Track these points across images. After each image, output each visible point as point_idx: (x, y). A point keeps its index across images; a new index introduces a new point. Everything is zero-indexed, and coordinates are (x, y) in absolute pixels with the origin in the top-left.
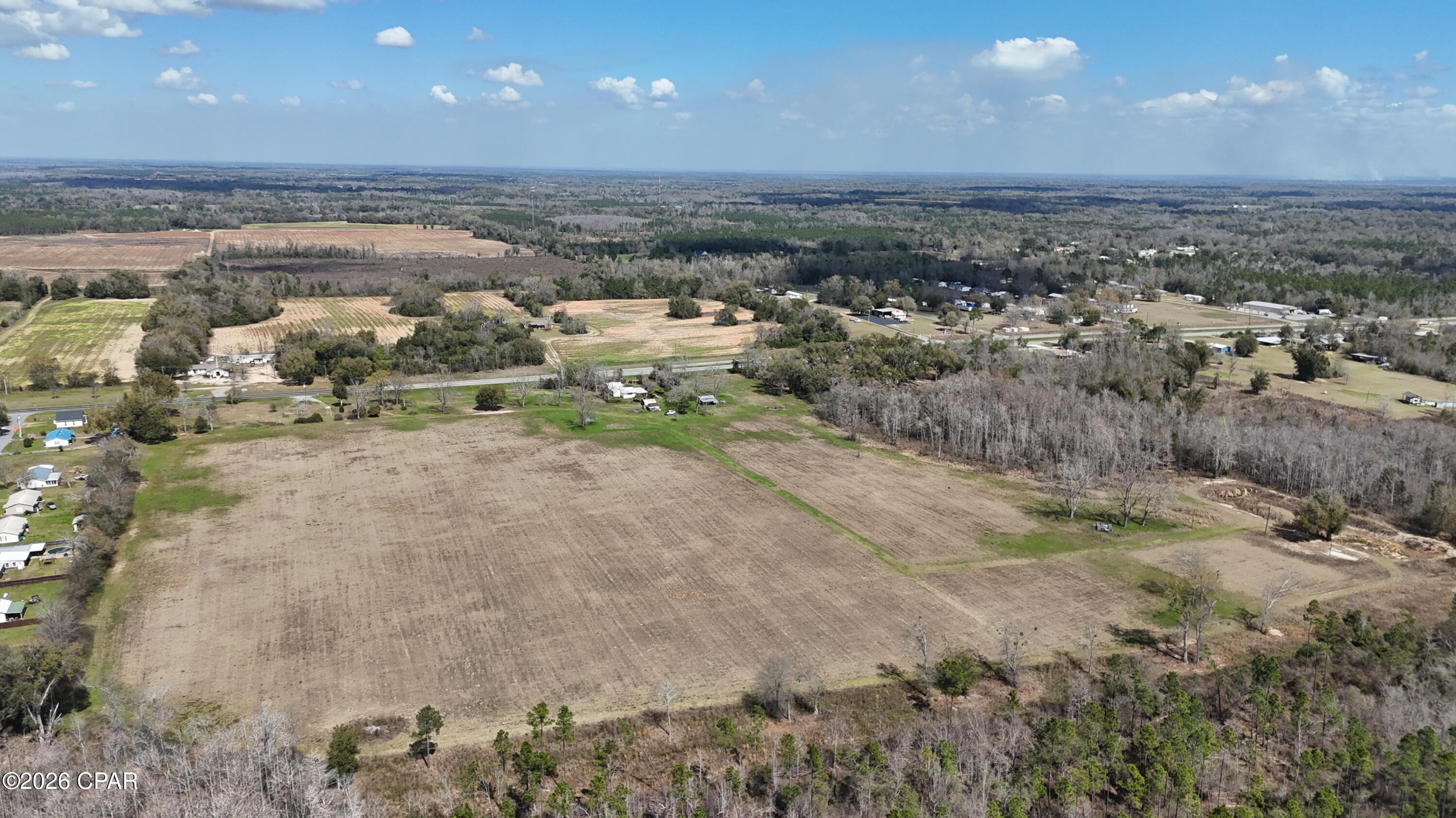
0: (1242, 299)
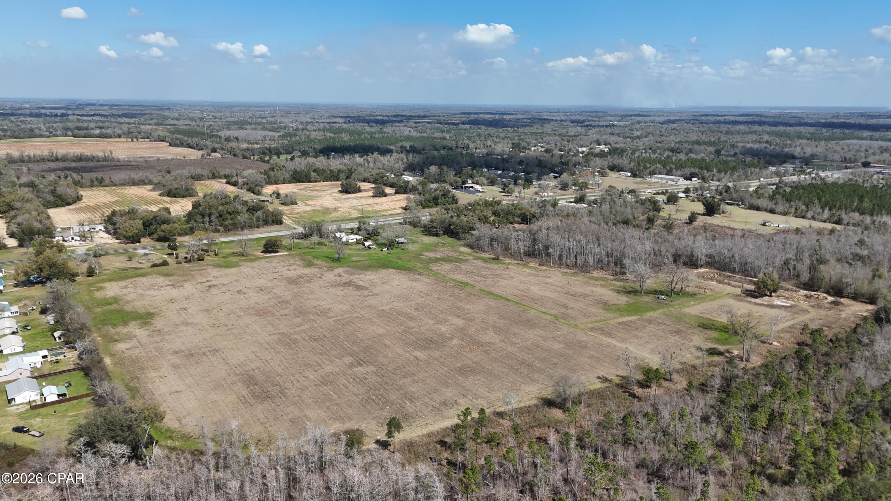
0: (652, 173)
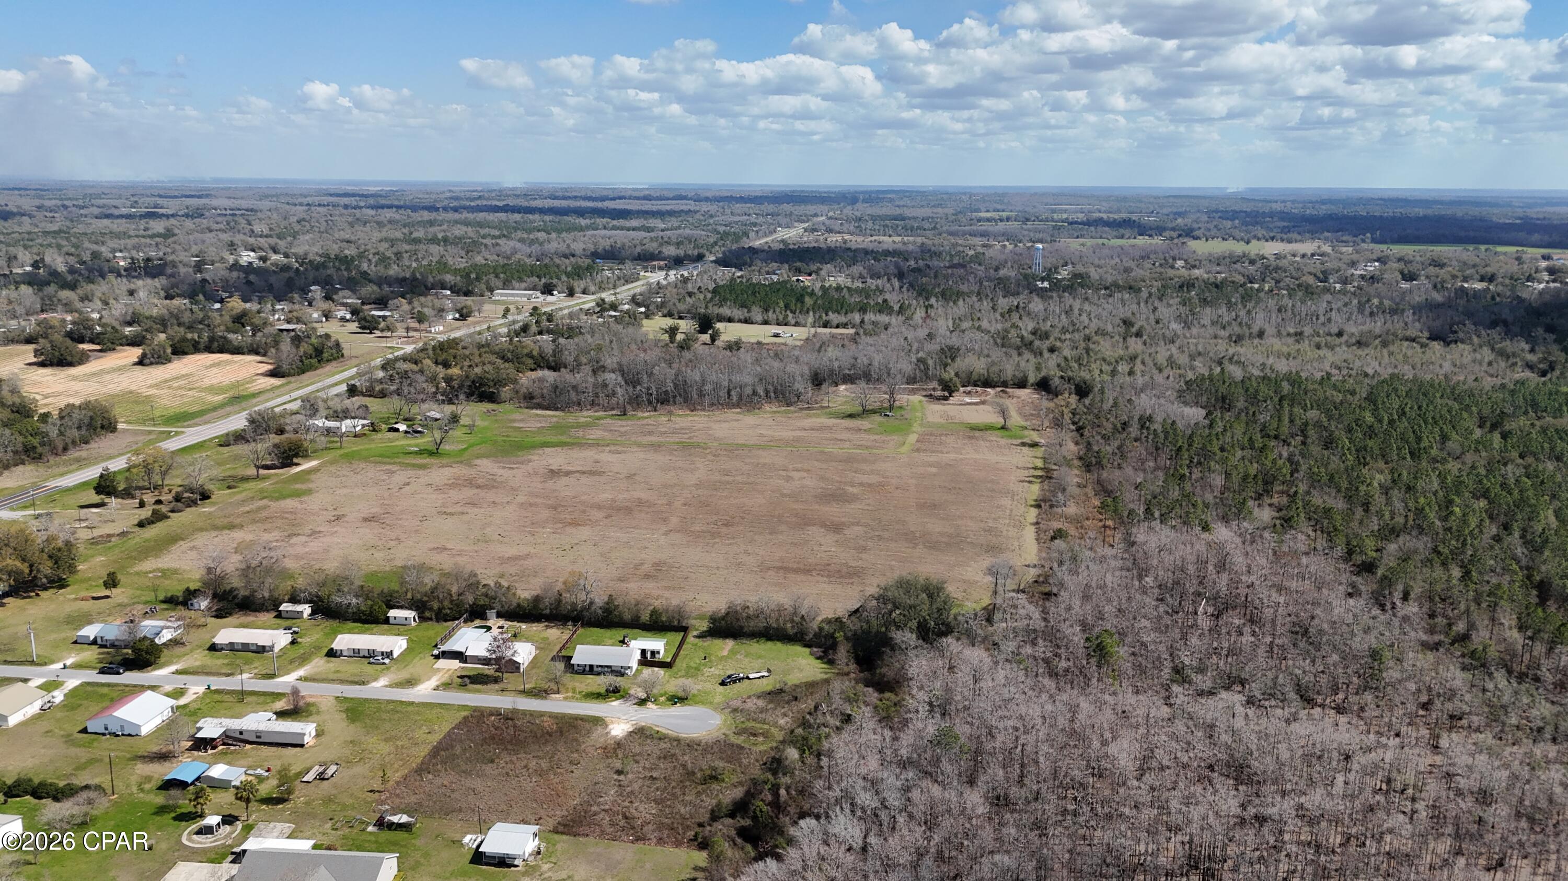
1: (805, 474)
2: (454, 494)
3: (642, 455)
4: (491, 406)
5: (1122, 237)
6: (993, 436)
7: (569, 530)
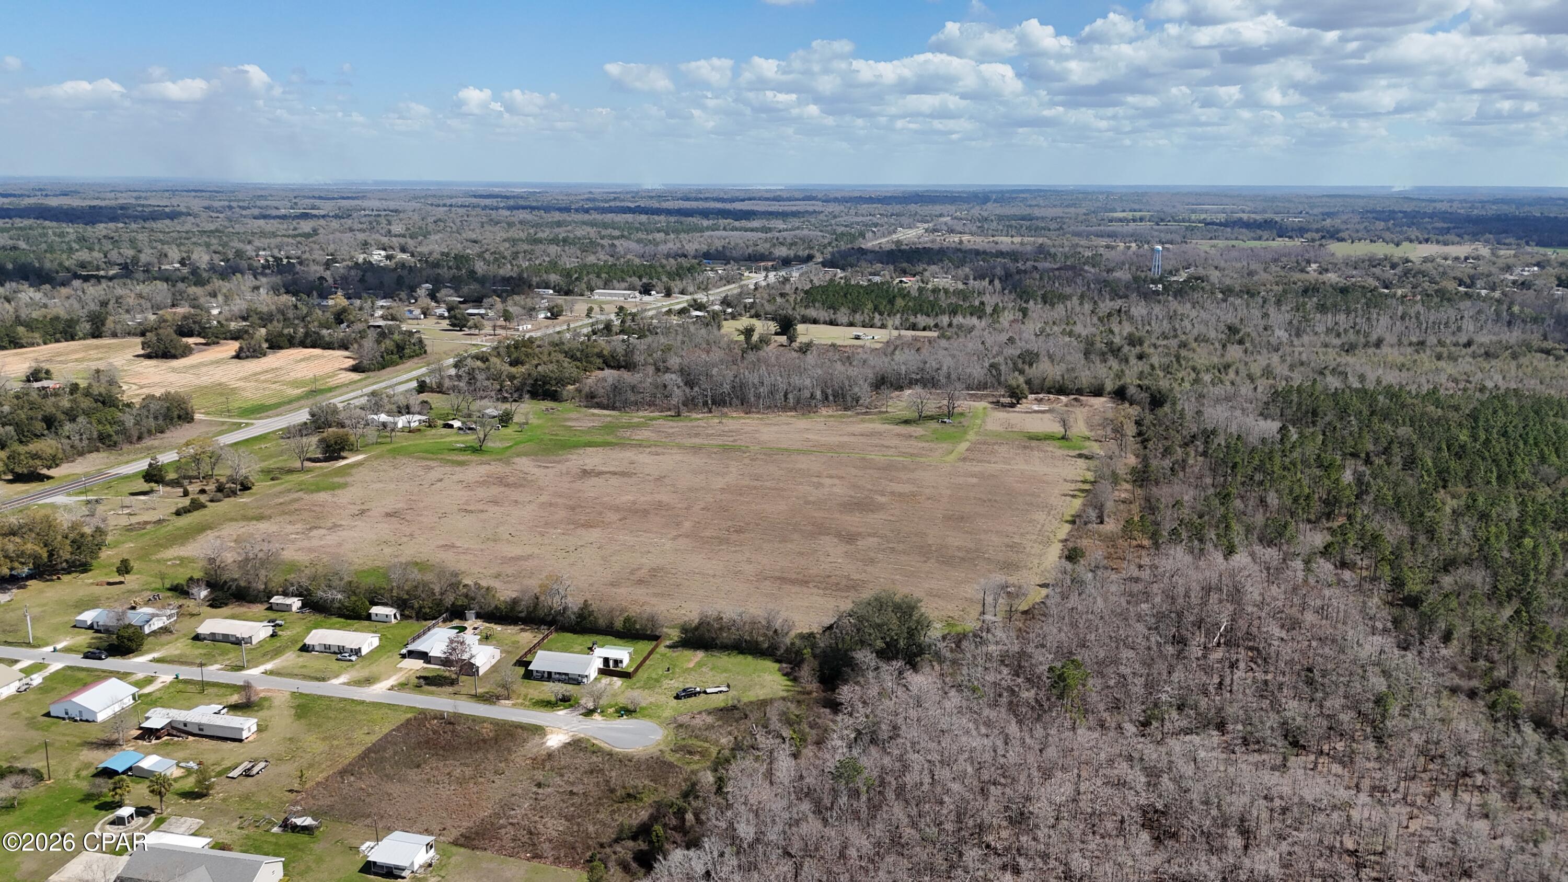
0: (590, 288)
1: (836, 481)
2: (482, 492)
3: (678, 457)
4: (549, 404)
5: (1260, 238)
6: (1051, 447)
7: (580, 531)
